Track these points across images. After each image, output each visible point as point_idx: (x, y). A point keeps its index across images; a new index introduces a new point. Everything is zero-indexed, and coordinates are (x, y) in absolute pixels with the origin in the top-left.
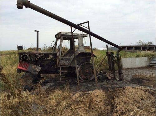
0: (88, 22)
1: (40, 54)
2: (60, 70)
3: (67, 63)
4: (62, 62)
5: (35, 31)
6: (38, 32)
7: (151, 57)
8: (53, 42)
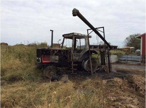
0: (103, 27)
1: (56, 50)
2: (72, 63)
3: (77, 58)
4: (74, 58)
5: (51, 30)
6: (52, 31)
7: (120, 55)
8: (60, 40)
